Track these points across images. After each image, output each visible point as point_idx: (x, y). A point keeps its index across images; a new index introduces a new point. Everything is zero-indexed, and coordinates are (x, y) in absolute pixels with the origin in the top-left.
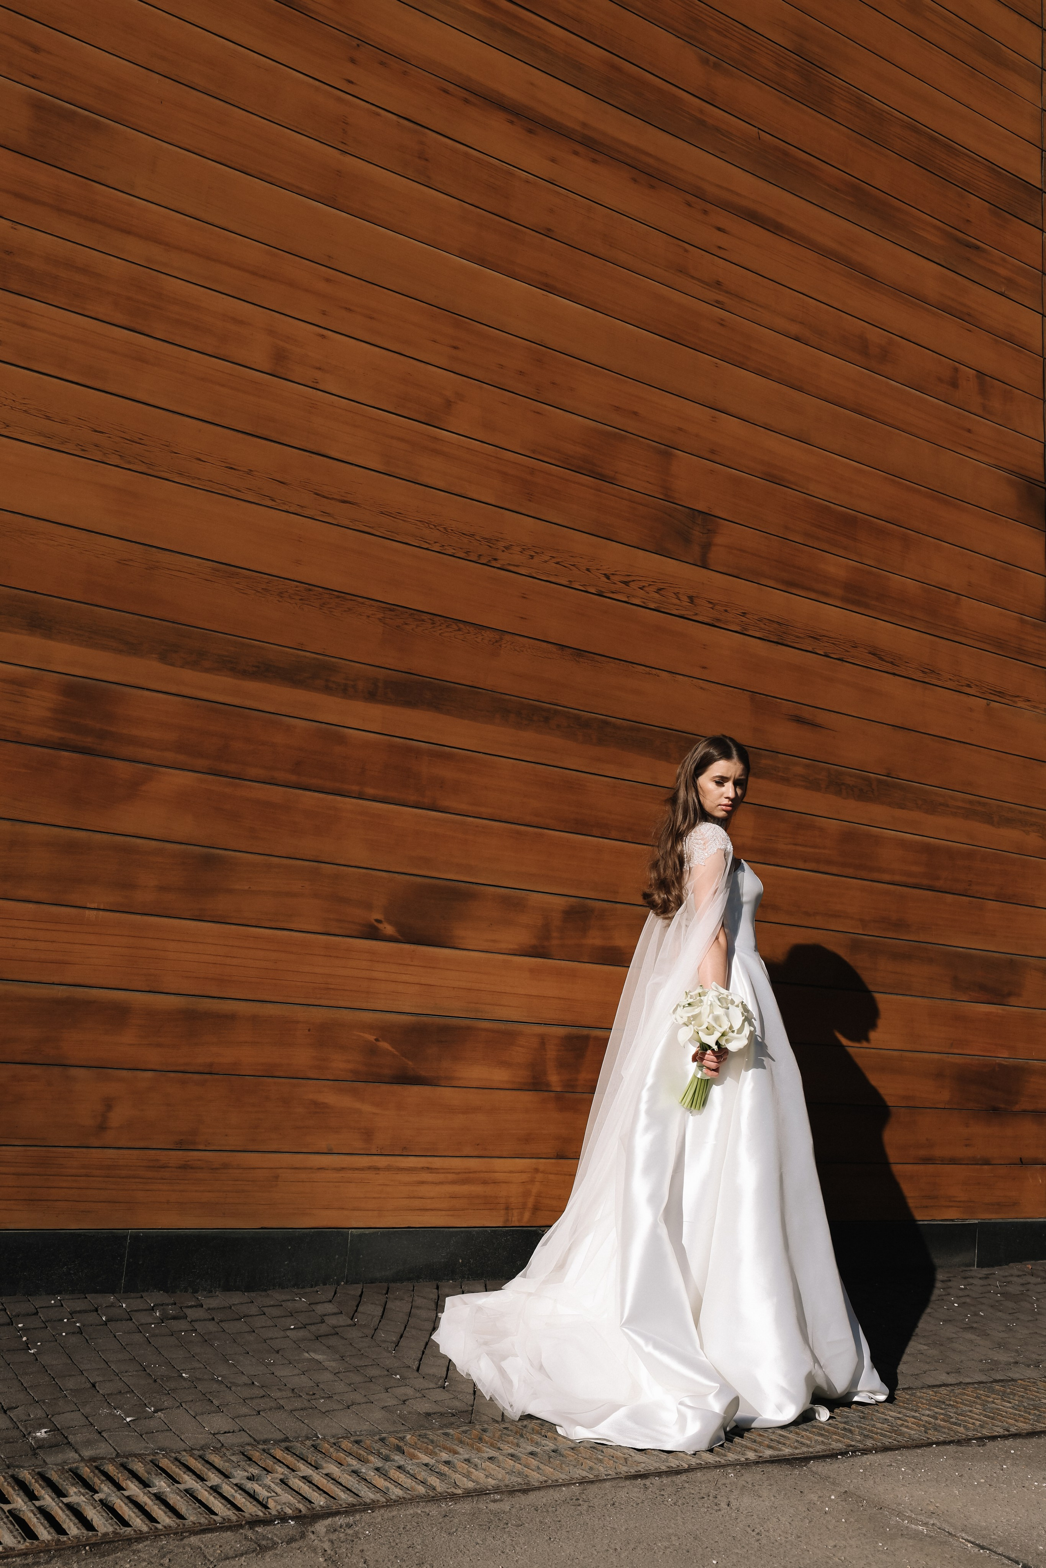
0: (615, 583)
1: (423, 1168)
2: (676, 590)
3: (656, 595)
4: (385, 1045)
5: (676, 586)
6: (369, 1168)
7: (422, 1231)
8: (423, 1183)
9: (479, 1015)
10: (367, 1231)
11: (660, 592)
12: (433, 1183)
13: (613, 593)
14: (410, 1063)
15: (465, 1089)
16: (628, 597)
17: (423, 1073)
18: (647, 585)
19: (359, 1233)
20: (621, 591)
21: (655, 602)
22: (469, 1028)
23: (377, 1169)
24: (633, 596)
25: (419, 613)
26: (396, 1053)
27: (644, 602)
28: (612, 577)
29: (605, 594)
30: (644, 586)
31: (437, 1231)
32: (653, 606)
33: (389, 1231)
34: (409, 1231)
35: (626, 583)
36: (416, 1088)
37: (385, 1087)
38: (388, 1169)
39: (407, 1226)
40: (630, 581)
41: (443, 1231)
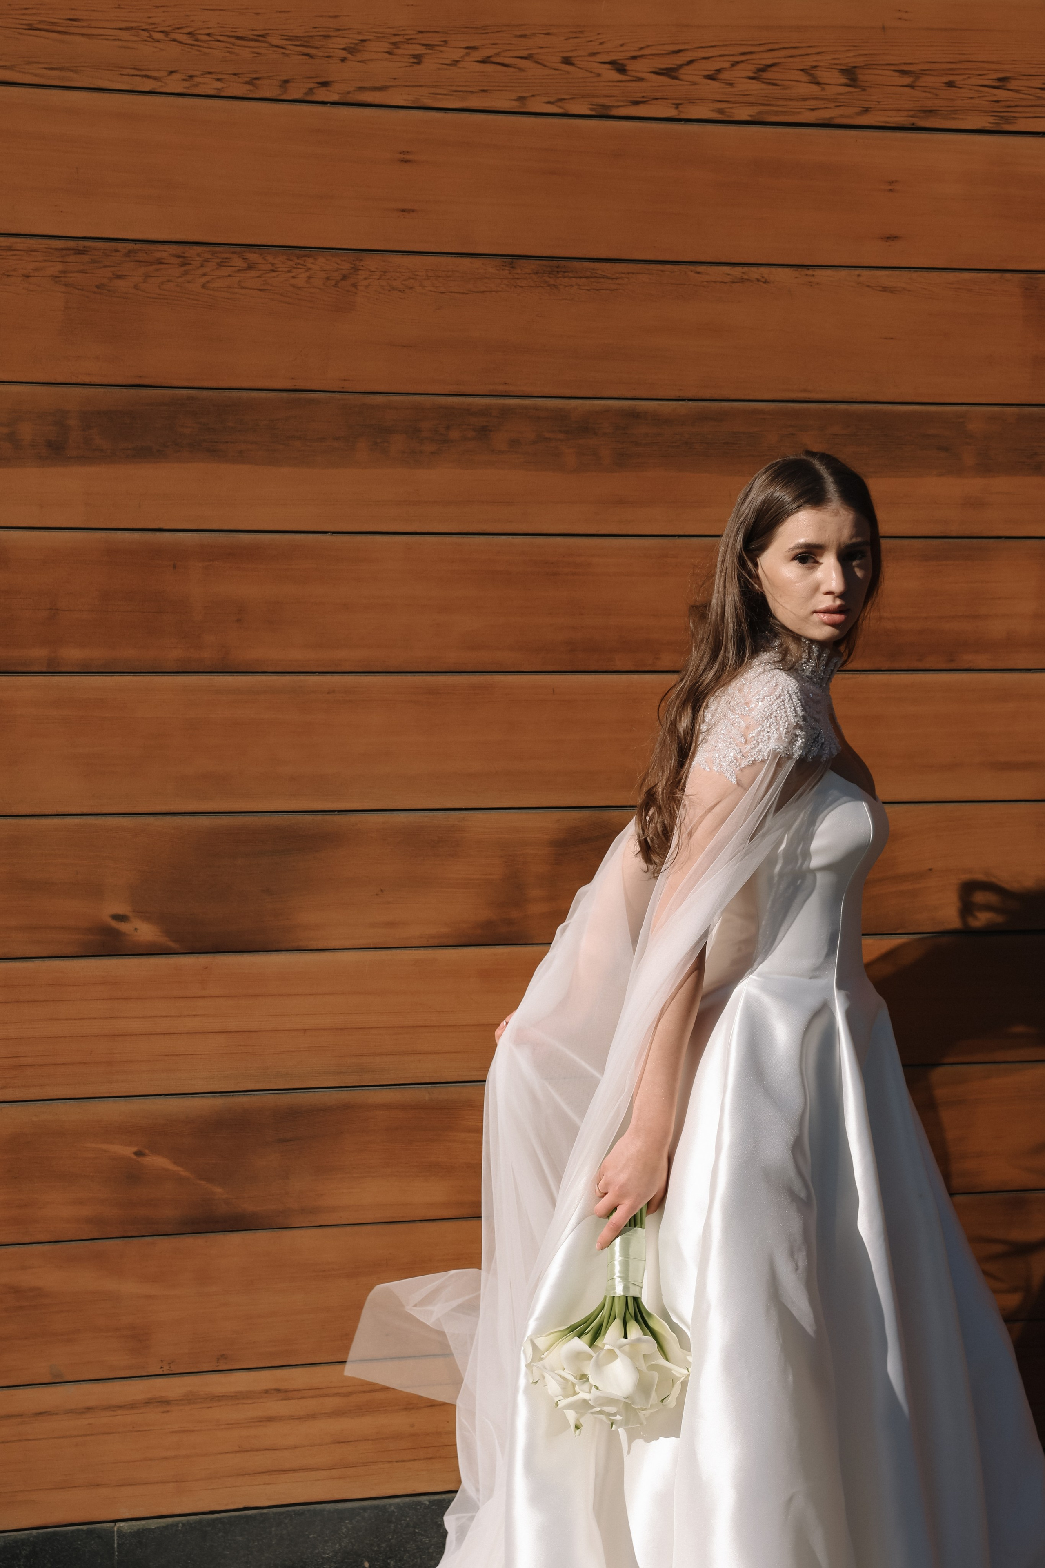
0: (641, 79)
1: (266, 1391)
2: (809, 62)
3: (755, 87)
4: (158, 1162)
5: (810, 51)
6: (148, 1402)
7: (275, 1514)
8: (270, 1419)
9: (367, 1079)
10: (153, 1524)
11: (765, 75)
12: (292, 1418)
13: (636, 103)
14: (218, 1190)
15: (348, 1229)
16: (677, 106)
17: (249, 1207)
18: (727, 65)
19: (135, 1529)
20: (659, 95)
21: (752, 104)
22: (346, 1107)
23: (164, 1402)
24: (692, 101)
25: (145, 246)
26: (184, 1173)
27: (721, 111)
28: (631, 66)
29: (615, 112)
30: (719, 71)
31: (309, 1511)
32: (743, 114)
33: (200, 1521)
34: (247, 1517)
35: (670, 73)
36: (235, 1239)
37: (164, 1244)
38: (190, 1399)
39: (241, 1506)
40: (681, 66)
41: (322, 1511)
